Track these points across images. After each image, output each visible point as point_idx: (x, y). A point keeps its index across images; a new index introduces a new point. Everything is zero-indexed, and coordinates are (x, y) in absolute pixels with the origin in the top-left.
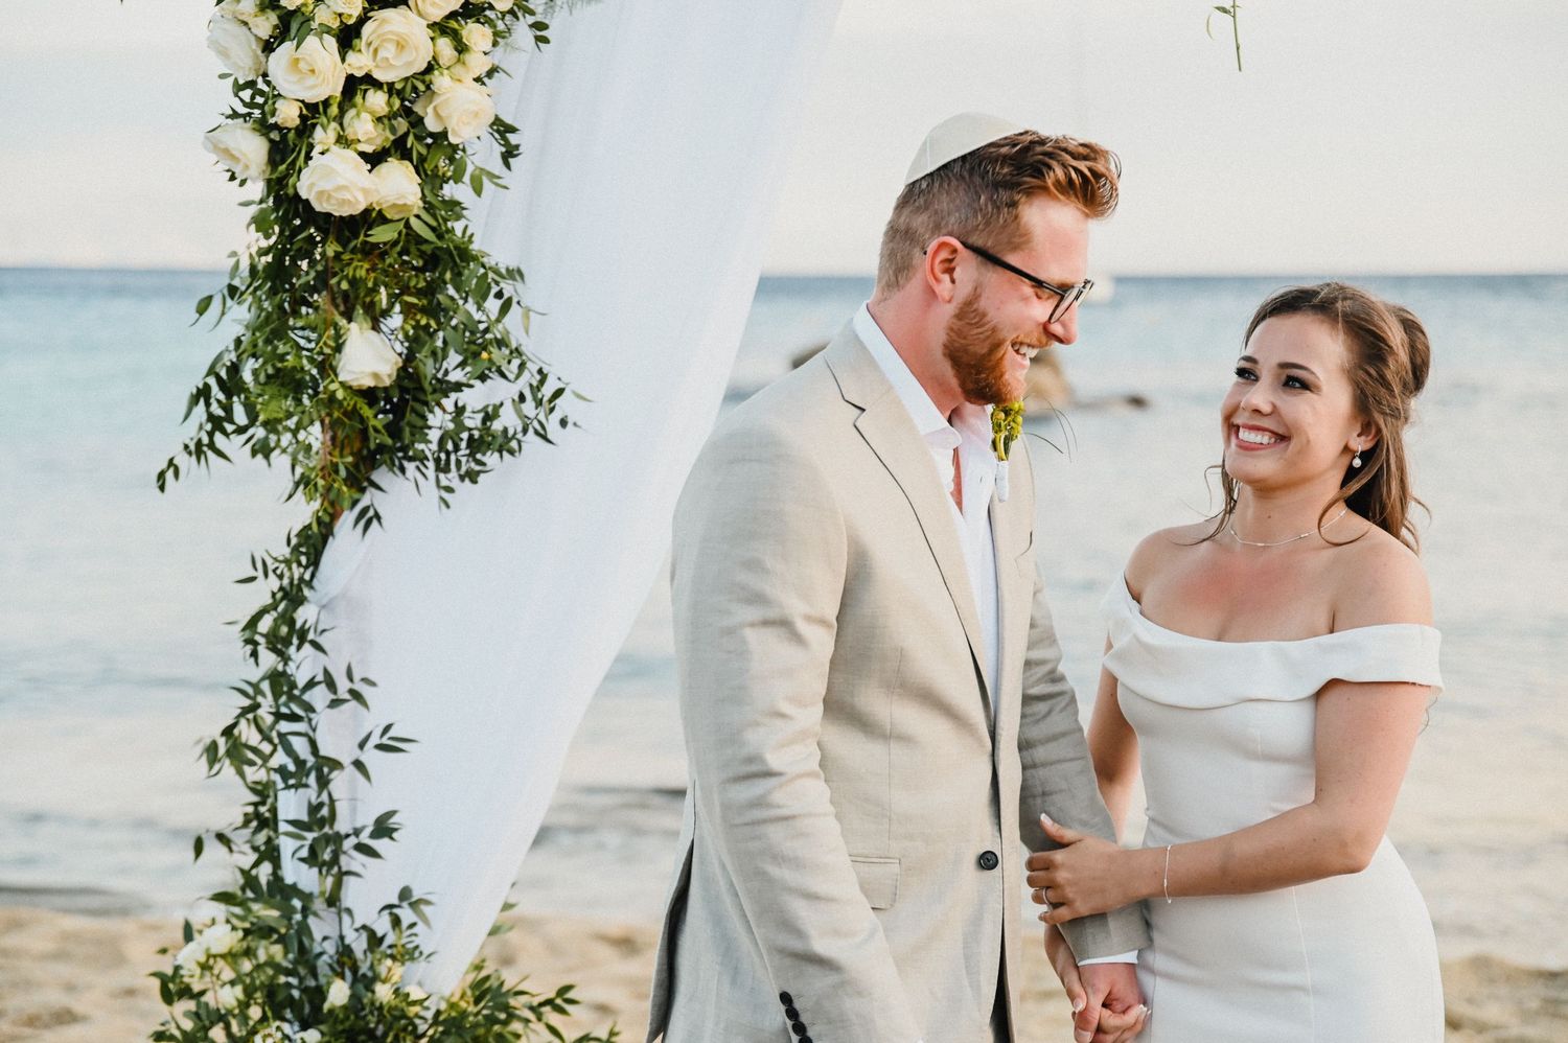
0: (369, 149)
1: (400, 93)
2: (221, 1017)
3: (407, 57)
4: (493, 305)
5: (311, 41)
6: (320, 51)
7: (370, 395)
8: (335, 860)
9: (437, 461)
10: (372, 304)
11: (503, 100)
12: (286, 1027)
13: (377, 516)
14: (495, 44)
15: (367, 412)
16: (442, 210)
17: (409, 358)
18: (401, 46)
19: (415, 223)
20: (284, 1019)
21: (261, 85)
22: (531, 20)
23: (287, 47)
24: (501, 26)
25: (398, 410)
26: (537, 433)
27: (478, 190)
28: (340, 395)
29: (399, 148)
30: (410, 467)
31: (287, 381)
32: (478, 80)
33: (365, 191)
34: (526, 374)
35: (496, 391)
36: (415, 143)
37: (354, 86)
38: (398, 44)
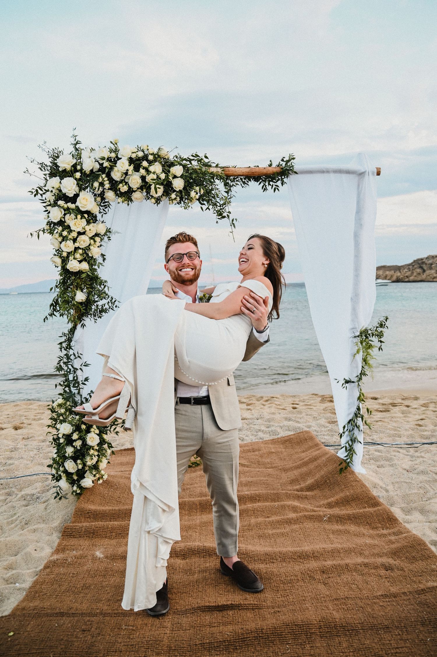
0: (79, 260)
1: (84, 250)
2: (62, 415)
3: (85, 243)
4: (103, 287)
5: (68, 241)
6: (70, 243)
7: (81, 303)
8: (78, 386)
9: (94, 314)
10: (81, 287)
11: (102, 250)
12: (73, 416)
13: (85, 325)
14: (101, 241)
15: (80, 307)
16: (93, 270)
17: (88, 297)
18: (84, 242)
19: (88, 273)
20: (72, 414)
21: (60, 249)
22: (107, 236)
23: (64, 243)
24: (102, 238)
25: (86, 306)
26: (111, 309)
27: (99, 267)
28: (75, 303)
29: (84, 260)
30: (89, 316)
31: (67, 302)
32: (98, 247)
33: (79, 267)
34: (109, 298)
35: (104, 301)
36: (88, 258)
37: (76, 249)
38: (84, 241)
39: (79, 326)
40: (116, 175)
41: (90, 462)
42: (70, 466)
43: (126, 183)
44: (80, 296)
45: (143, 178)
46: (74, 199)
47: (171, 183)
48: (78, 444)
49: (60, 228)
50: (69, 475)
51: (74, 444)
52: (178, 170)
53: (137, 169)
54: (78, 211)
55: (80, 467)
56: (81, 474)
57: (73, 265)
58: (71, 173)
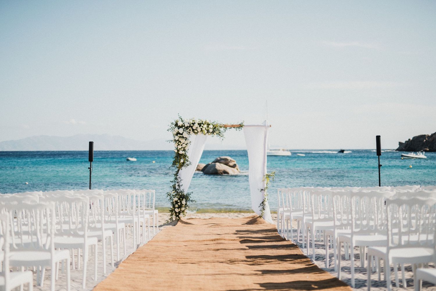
0: (182, 150)
1: (184, 148)
4: (188, 158)
5: (180, 145)
8: (179, 187)
9: (185, 166)
10: (182, 158)
11: (188, 148)
13: (182, 169)
14: (188, 145)
15: (181, 164)
17: (184, 161)
19: (184, 154)
21: (177, 148)
22: (190, 144)
23: (178, 146)
25: (183, 164)
26: (190, 165)
27: (187, 153)
30: (183, 167)
31: (178, 162)
34: (190, 162)
36: (184, 150)
37: (182, 148)
38: (184, 145)
39: (180, 170)
40: (194, 128)
41: (183, 209)
42: (177, 210)
43: (197, 130)
44: (182, 161)
45: (201, 129)
46: (182, 134)
47: (209, 130)
48: (179, 204)
49: (178, 142)
50: (176, 213)
51: (178, 204)
52: (211, 126)
53: (200, 126)
54: (183, 137)
55: (180, 210)
56: (179, 213)
57: (181, 152)
58: (181, 127)
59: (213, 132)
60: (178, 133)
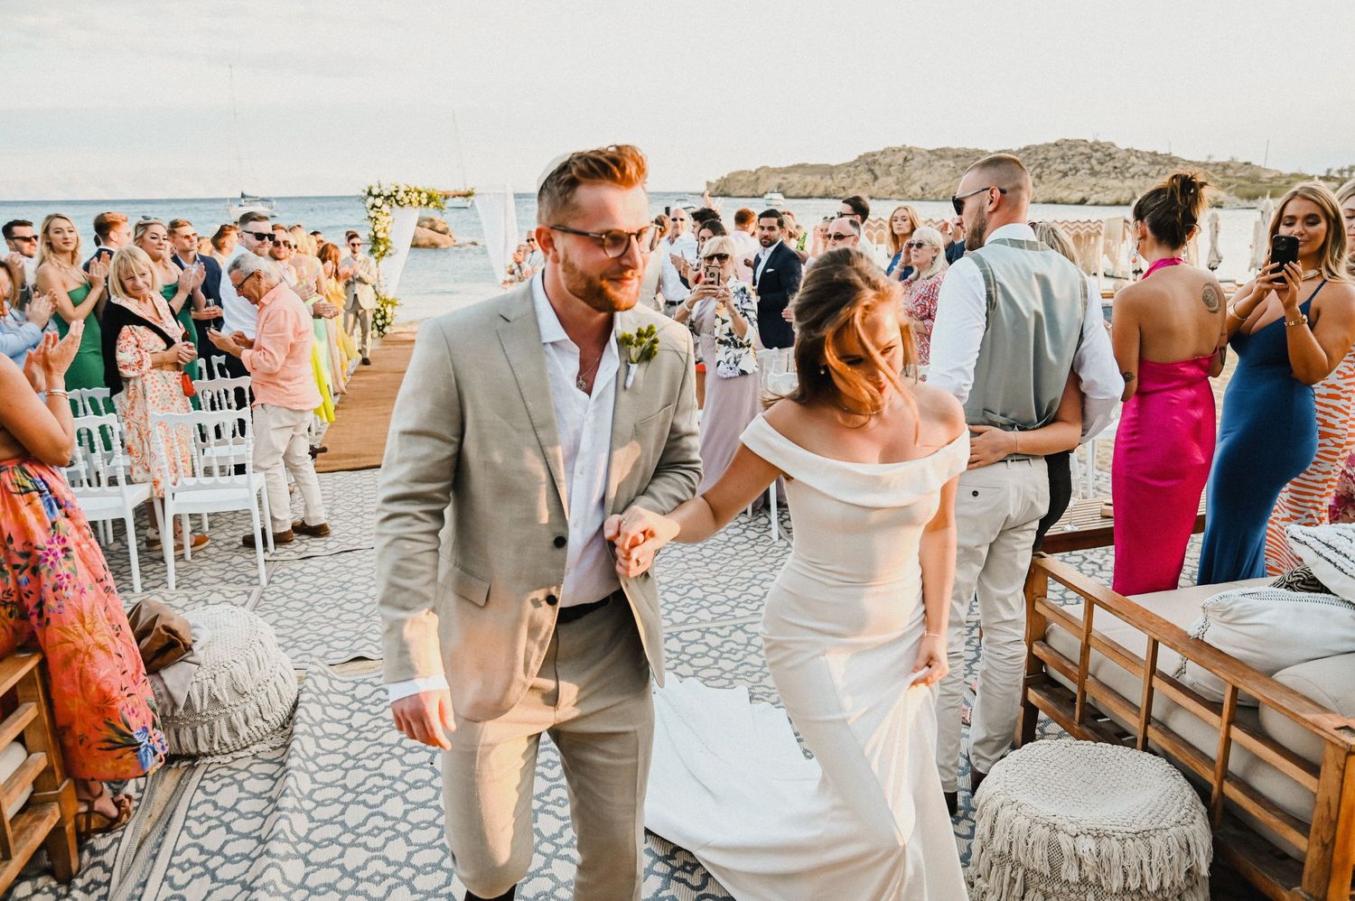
4: (390, 245)
11: (391, 229)
22: (394, 223)
26: (393, 255)
27: (389, 236)
35: (390, 251)
36: (385, 231)
37: (381, 228)
38: (385, 224)
40: (398, 198)
43: (403, 201)
44: (382, 248)
45: (410, 199)
46: (380, 208)
47: (421, 200)
49: (374, 219)
50: (378, 326)
52: (424, 195)
53: (407, 195)
54: (382, 212)
56: (384, 326)
57: (380, 235)
58: (379, 196)
59: (428, 204)
60: (374, 206)
